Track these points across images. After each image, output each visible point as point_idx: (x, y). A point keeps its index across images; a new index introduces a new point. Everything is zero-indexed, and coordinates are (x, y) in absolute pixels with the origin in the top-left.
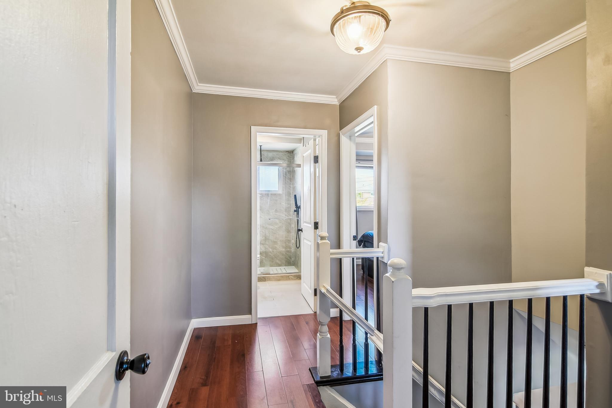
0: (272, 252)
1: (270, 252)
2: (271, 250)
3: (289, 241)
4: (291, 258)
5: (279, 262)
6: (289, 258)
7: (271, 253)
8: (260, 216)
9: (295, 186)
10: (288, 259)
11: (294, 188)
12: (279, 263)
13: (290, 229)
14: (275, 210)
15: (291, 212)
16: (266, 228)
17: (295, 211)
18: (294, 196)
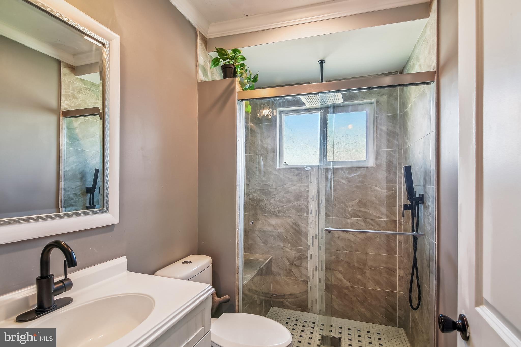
0: (351, 289)
1: (347, 288)
2: (347, 283)
3: (391, 271)
4: (395, 310)
5: (366, 313)
6: (390, 309)
7: (350, 291)
8: (326, 213)
9: (406, 149)
10: (388, 311)
11: (405, 153)
12: (368, 315)
13: (393, 245)
14: (357, 201)
15: (396, 206)
16: (338, 237)
17: (406, 207)
18: (403, 171)
